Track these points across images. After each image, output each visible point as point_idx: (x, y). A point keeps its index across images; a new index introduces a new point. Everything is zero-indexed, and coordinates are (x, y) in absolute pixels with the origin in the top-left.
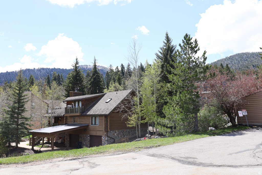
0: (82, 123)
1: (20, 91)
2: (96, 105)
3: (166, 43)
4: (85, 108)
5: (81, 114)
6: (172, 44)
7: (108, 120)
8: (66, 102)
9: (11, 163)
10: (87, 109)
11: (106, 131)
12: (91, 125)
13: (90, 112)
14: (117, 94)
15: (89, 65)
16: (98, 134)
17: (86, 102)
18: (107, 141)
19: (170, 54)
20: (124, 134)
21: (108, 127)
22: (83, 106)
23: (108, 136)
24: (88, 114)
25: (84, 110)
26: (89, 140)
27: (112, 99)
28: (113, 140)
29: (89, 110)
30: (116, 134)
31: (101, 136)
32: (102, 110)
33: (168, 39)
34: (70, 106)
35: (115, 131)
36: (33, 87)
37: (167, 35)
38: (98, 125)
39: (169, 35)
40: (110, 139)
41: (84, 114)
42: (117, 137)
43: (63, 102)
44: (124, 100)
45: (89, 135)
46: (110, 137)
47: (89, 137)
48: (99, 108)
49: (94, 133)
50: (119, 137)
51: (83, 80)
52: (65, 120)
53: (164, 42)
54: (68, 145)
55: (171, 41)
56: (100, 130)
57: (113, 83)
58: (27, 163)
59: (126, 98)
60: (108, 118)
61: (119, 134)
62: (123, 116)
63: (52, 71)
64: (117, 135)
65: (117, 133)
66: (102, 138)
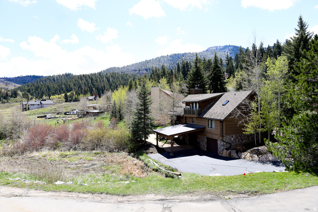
0: (199, 124)
1: (144, 95)
2: (213, 107)
3: (298, 30)
4: (201, 110)
5: (198, 116)
6: (307, 31)
7: (224, 125)
8: (185, 103)
9: (114, 194)
10: (204, 111)
11: (221, 136)
12: (207, 128)
13: (206, 114)
14: (235, 95)
15: (219, 46)
16: (215, 137)
17: (203, 104)
18: (223, 146)
19: (302, 45)
20: (243, 138)
21: (224, 132)
22: (200, 108)
23: (223, 141)
24: (204, 117)
25: (201, 112)
26: (205, 142)
27: (229, 101)
28: (230, 145)
29: (205, 112)
30: (232, 139)
31: (217, 140)
32: (218, 114)
33: (302, 25)
34: (188, 107)
35: (231, 136)
36: (163, 80)
37: (301, 19)
38: (214, 129)
39: (303, 19)
40: (226, 144)
41: (201, 116)
42: (234, 141)
43: (183, 102)
44: (241, 104)
45: (206, 137)
46: (225, 142)
47: (206, 138)
48: (215, 111)
49: (210, 136)
50: (236, 141)
51: (203, 76)
52: (184, 120)
53: (296, 30)
54: (188, 143)
55: (306, 26)
56: (216, 133)
57: (240, 70)
58: (125, 196)
59: (243, 103)
60: (223, 123)
61: (236, 138)
62: (239, 122)
63: (183, 56)
64: (234, 139)
65: (234, 138)
66: (218, 142)
